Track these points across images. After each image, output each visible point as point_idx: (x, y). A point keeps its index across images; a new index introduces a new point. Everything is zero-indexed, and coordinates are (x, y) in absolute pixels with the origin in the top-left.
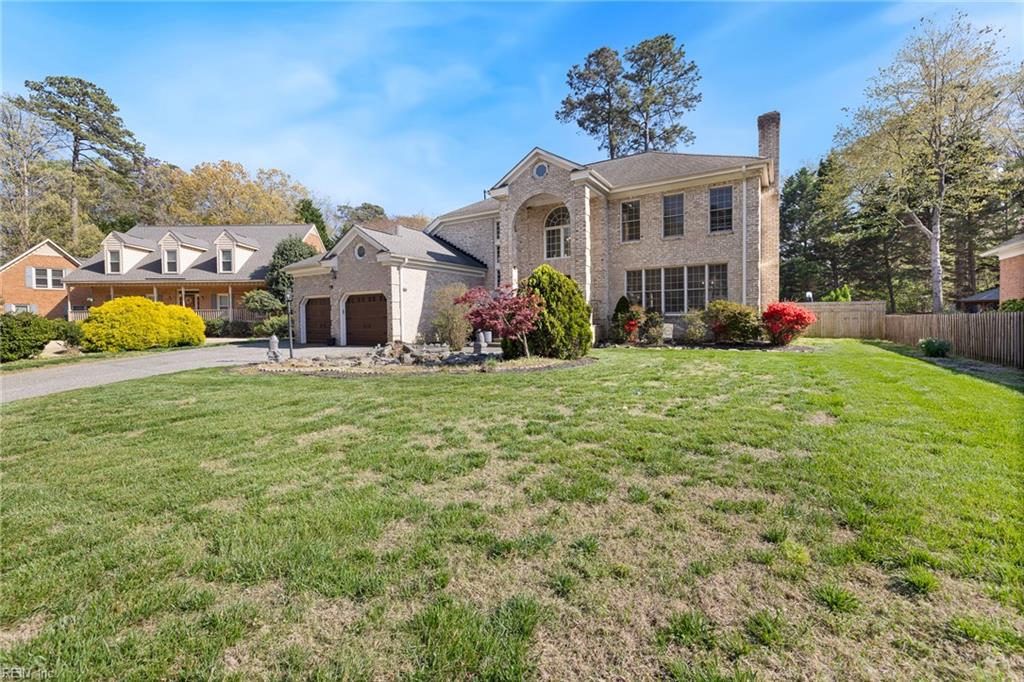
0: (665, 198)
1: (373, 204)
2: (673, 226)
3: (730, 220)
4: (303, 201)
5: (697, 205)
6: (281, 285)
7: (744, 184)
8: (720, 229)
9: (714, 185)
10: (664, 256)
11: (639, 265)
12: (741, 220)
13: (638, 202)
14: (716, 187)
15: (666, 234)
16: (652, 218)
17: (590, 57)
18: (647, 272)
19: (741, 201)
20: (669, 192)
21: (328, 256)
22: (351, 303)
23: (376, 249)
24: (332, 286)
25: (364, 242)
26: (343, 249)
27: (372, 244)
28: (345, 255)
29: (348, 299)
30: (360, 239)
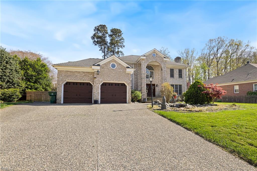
2: (172, 75)
3: (182, 76)
5: (177, 72)
7: (185, 69)
8: (180, 78)
9: (179, 68)
10: (170, 82)
12: (184, 76)
15: (171, 77)
17: (100, 25)
19: (184, 73)
20: (171, 68)
21: (96, 64)
22: (104, 86)
23: (123, 66)
24: (96, 78)
25: (117, 62)
26: (104, 63)
27: (121, 64)
28: (105, 66)
29: (102, 84)
30: (114, 61)
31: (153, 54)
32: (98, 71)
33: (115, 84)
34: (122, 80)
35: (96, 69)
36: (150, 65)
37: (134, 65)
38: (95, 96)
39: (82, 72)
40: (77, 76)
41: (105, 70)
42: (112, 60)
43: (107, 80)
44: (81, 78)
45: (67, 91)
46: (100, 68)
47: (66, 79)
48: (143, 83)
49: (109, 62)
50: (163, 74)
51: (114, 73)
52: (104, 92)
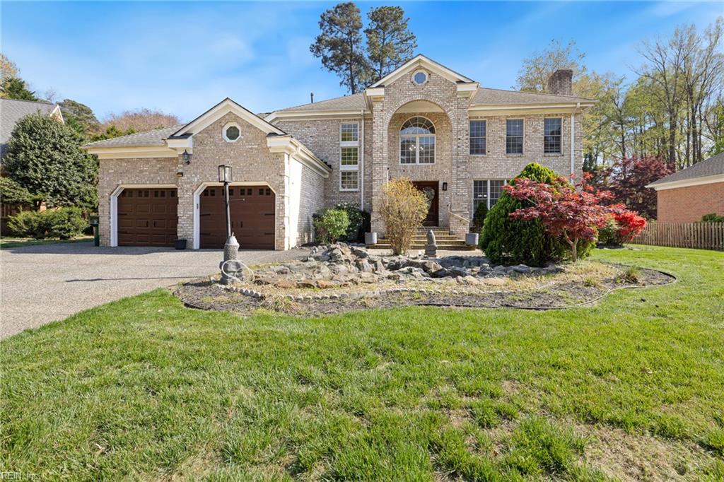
0: (507, 121)
1: (78, 101)
2: (514, 146)
3: (558, 145)
4: (10, 81)
5: (535, 130)
6: (31, 171)
7: (573, 118)
8: (551, 152)
9: (549, 115)
10: (507, 170)
11: (486, 176)
12: (570, 146)
13: (485, 121)
14: (549, 117)
15: (508, 151)
16: (496, 137)
17: (338, 7)
18: (492, 182)
19: (569, 131)
20: (512, 116)
21: (178, 135)
22: (210, 197)
23: (261, 131)
24: (182, 174)
25: (240, 121)
26: (204, 128)
27: (255, 125)
28: (206, 135)
29: (205, 190)
30: (233, 116)
31: (415, 73)
32: (186, 153)
33: (241, 190)
34: (258, 176)
35: (181, 149)
36: (421, 114)
37: (365, 119)
38: (182, 227)
39: (155, 158)
40: (142, 172)
41: (207, 147)
42: (227, 114)
43: (213, 179)
44: (152, 175)
45: (126, 214)
46: (194, 145)
47: (118, 180)
48: (375, 180)
49: (219, 121)
50: (454, 142)
51: (231, 155)
52: (209, 215)
